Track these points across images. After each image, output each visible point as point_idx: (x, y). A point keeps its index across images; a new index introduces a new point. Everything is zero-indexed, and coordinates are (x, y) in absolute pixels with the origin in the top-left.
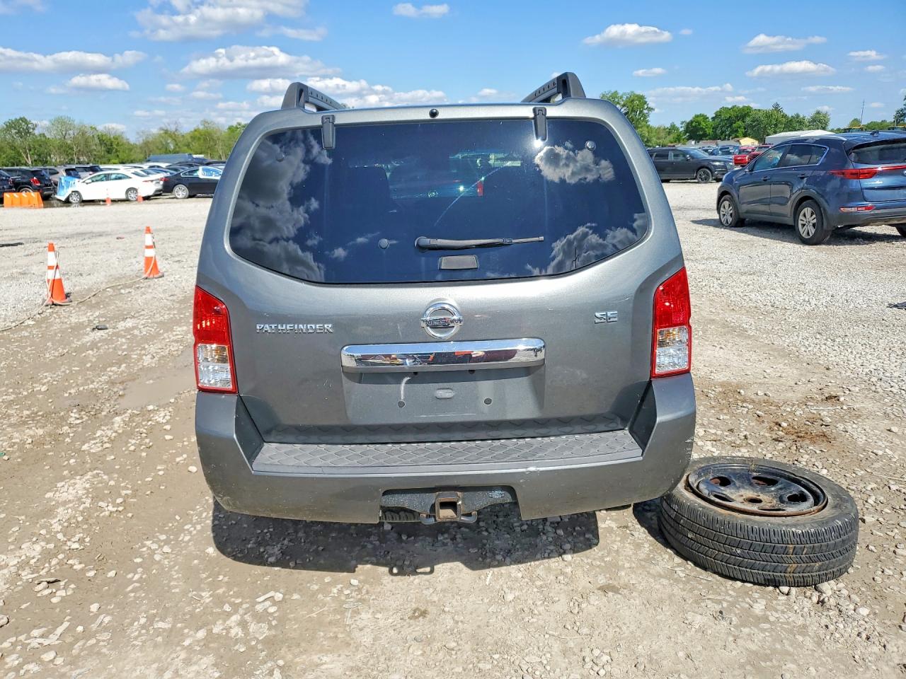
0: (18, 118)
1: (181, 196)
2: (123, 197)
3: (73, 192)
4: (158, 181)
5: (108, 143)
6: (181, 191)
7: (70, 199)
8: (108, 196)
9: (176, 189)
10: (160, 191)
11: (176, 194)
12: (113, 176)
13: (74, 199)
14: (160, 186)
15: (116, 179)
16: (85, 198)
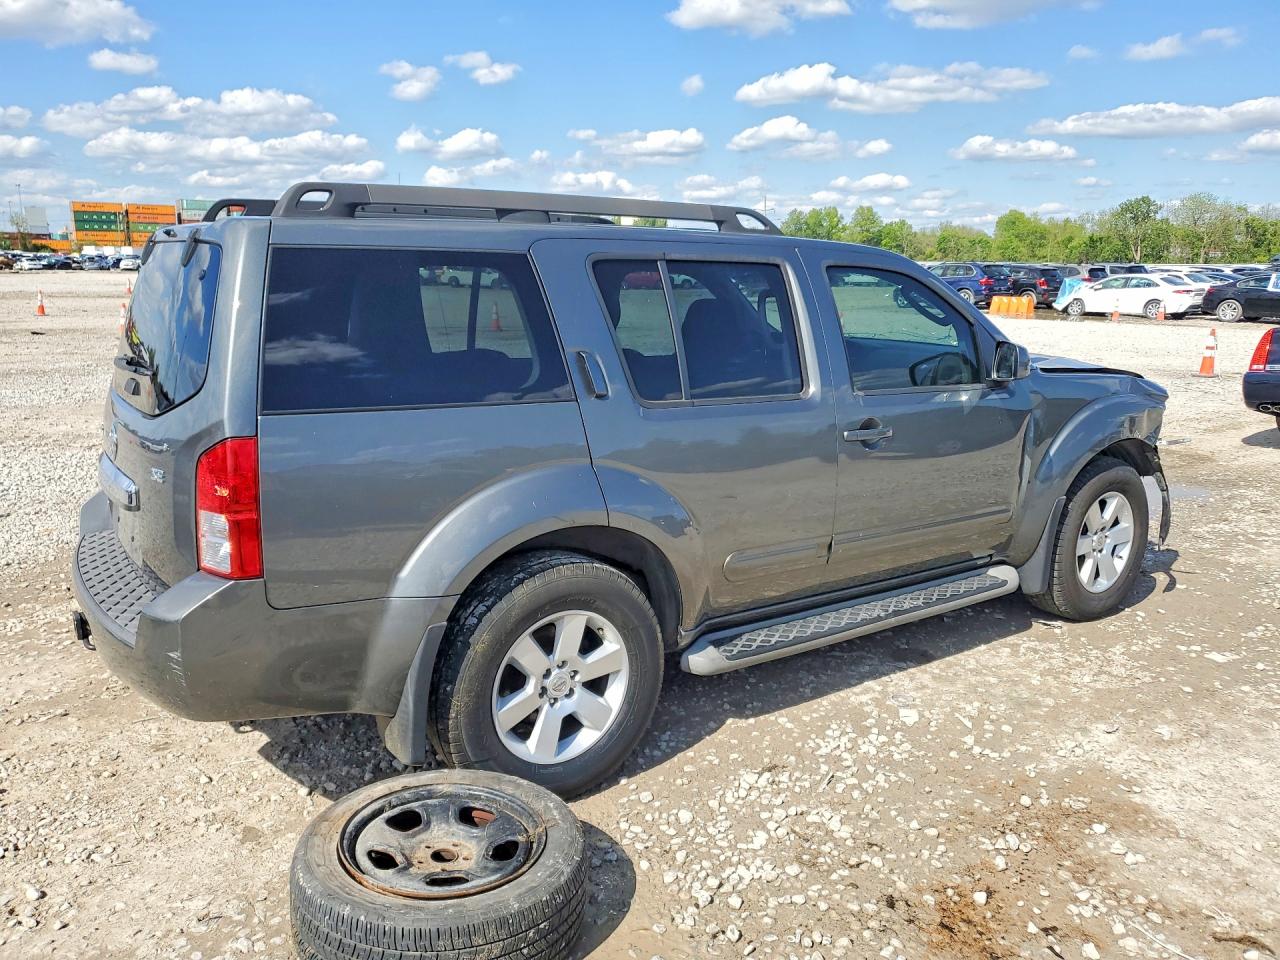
0: (1140, 197)
1: (1227, 318)
2: (1139, 311)
3: (1075, 299)
4: (1199, 292)
5: (1260, 231)
6: (1229, 310)
7: (1069, 309)
8: (1117, 309)
9: (1224, 306)
10: (1198, 306)
11: (1221, 313)
12: (1134, 282)
13: (1074, 310)
14: (1199, 300)
15: (1137, 286)
16: (1088, 309)
